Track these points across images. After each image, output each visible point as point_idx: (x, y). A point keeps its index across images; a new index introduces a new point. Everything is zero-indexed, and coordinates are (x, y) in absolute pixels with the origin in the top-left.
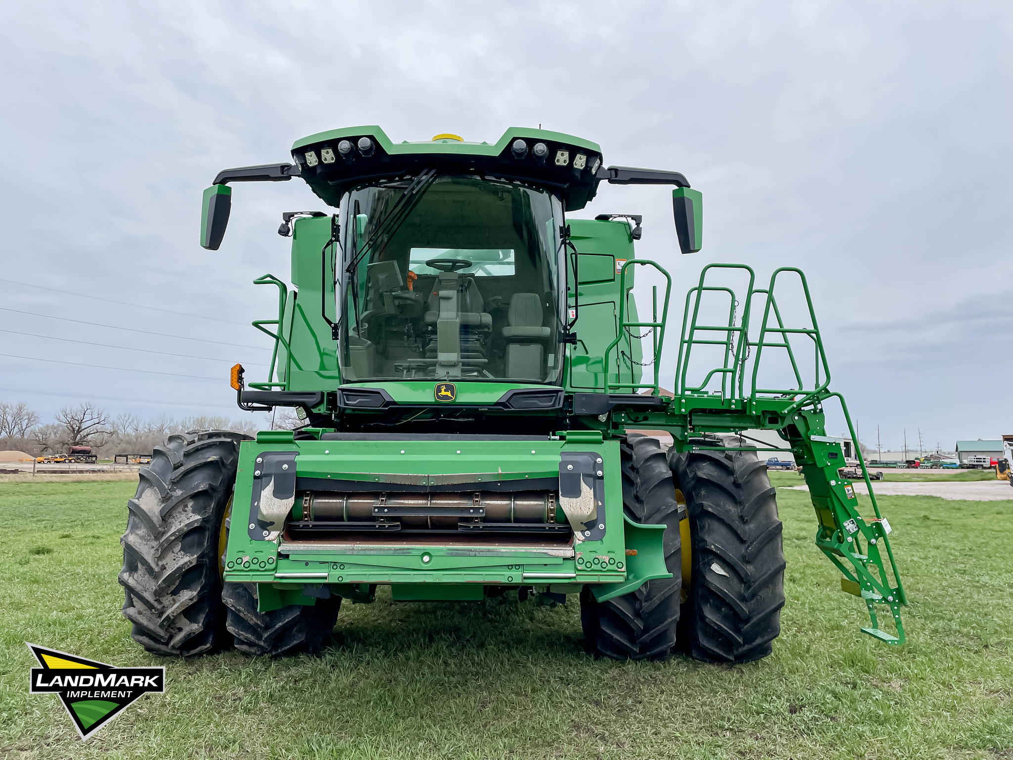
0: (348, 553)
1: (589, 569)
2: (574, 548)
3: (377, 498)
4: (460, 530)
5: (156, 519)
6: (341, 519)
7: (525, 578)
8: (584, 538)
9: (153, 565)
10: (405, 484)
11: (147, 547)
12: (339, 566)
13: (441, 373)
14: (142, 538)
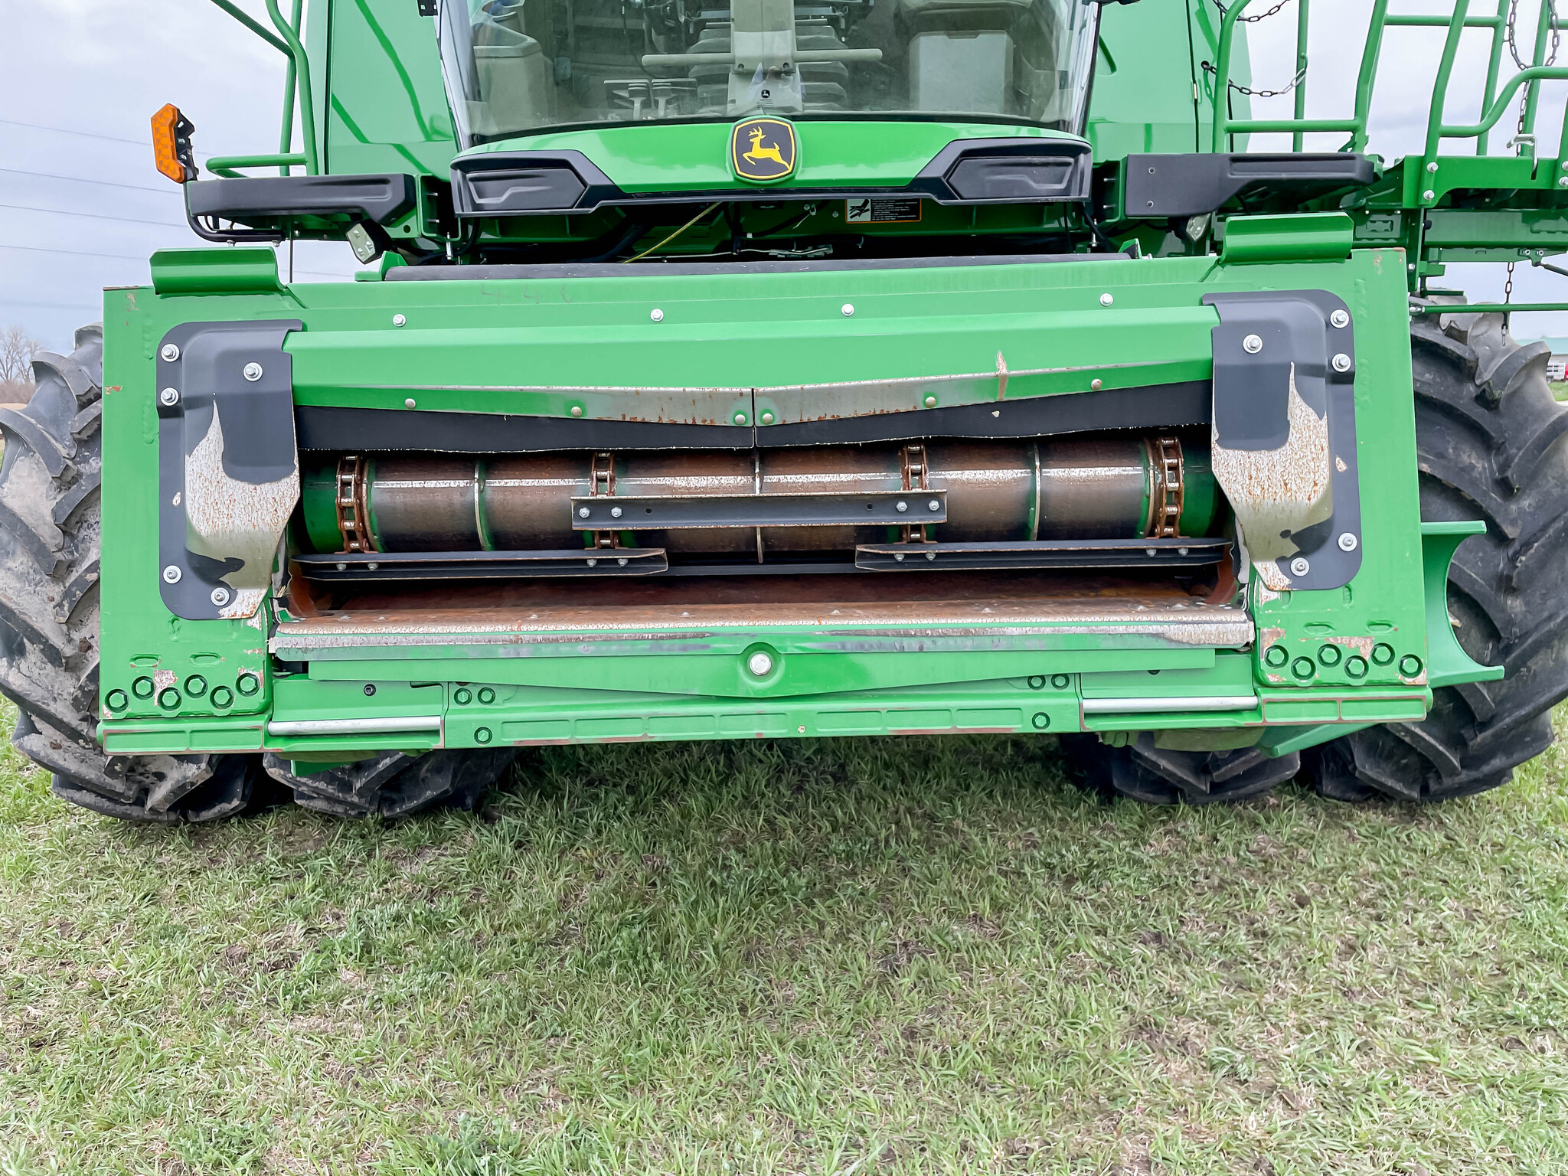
0: (501, 652)
1: (1304, 682)
2: (1250, 614)
3: (585, 473)
4: (859, 566)
5: (49, 534)
6: (471, 542)
7: (1090, 715)
8: (1287, 581)
9: (58, 641)
10: (674, 425)
11: (36, 598)
12: (475, 692)
13: (743, 96)
14: (21, 577)
